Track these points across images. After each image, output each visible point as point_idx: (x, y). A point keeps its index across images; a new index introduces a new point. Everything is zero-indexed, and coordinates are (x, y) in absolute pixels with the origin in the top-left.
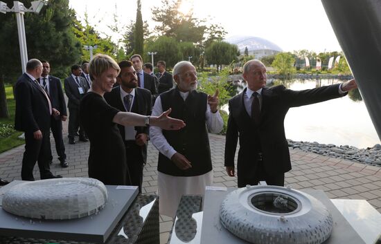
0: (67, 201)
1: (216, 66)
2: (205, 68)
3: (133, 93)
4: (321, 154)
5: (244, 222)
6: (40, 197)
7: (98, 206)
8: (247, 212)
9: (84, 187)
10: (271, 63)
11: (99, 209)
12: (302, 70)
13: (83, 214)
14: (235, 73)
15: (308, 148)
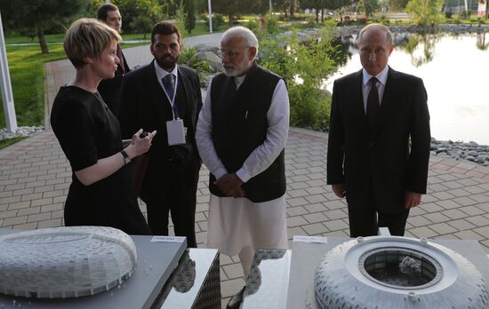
0: (72, 269)
1: (314, 10)
2: (296, 15)
3: (175, 72)
4: (480, 162)
5: (352, 302)
6: (28, 262)
7: (122, 275)
8: (356, 285)
9: (97, 245)
10: (404, 7)
11: (124, 278)
12: (455, 17)
13: (98, 289)
14: (345, 23)
15: (460, 152)
